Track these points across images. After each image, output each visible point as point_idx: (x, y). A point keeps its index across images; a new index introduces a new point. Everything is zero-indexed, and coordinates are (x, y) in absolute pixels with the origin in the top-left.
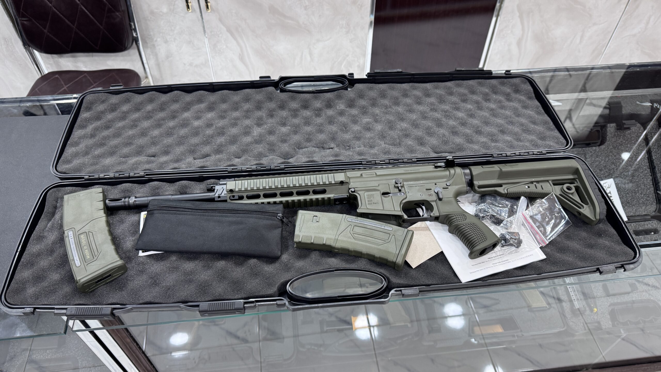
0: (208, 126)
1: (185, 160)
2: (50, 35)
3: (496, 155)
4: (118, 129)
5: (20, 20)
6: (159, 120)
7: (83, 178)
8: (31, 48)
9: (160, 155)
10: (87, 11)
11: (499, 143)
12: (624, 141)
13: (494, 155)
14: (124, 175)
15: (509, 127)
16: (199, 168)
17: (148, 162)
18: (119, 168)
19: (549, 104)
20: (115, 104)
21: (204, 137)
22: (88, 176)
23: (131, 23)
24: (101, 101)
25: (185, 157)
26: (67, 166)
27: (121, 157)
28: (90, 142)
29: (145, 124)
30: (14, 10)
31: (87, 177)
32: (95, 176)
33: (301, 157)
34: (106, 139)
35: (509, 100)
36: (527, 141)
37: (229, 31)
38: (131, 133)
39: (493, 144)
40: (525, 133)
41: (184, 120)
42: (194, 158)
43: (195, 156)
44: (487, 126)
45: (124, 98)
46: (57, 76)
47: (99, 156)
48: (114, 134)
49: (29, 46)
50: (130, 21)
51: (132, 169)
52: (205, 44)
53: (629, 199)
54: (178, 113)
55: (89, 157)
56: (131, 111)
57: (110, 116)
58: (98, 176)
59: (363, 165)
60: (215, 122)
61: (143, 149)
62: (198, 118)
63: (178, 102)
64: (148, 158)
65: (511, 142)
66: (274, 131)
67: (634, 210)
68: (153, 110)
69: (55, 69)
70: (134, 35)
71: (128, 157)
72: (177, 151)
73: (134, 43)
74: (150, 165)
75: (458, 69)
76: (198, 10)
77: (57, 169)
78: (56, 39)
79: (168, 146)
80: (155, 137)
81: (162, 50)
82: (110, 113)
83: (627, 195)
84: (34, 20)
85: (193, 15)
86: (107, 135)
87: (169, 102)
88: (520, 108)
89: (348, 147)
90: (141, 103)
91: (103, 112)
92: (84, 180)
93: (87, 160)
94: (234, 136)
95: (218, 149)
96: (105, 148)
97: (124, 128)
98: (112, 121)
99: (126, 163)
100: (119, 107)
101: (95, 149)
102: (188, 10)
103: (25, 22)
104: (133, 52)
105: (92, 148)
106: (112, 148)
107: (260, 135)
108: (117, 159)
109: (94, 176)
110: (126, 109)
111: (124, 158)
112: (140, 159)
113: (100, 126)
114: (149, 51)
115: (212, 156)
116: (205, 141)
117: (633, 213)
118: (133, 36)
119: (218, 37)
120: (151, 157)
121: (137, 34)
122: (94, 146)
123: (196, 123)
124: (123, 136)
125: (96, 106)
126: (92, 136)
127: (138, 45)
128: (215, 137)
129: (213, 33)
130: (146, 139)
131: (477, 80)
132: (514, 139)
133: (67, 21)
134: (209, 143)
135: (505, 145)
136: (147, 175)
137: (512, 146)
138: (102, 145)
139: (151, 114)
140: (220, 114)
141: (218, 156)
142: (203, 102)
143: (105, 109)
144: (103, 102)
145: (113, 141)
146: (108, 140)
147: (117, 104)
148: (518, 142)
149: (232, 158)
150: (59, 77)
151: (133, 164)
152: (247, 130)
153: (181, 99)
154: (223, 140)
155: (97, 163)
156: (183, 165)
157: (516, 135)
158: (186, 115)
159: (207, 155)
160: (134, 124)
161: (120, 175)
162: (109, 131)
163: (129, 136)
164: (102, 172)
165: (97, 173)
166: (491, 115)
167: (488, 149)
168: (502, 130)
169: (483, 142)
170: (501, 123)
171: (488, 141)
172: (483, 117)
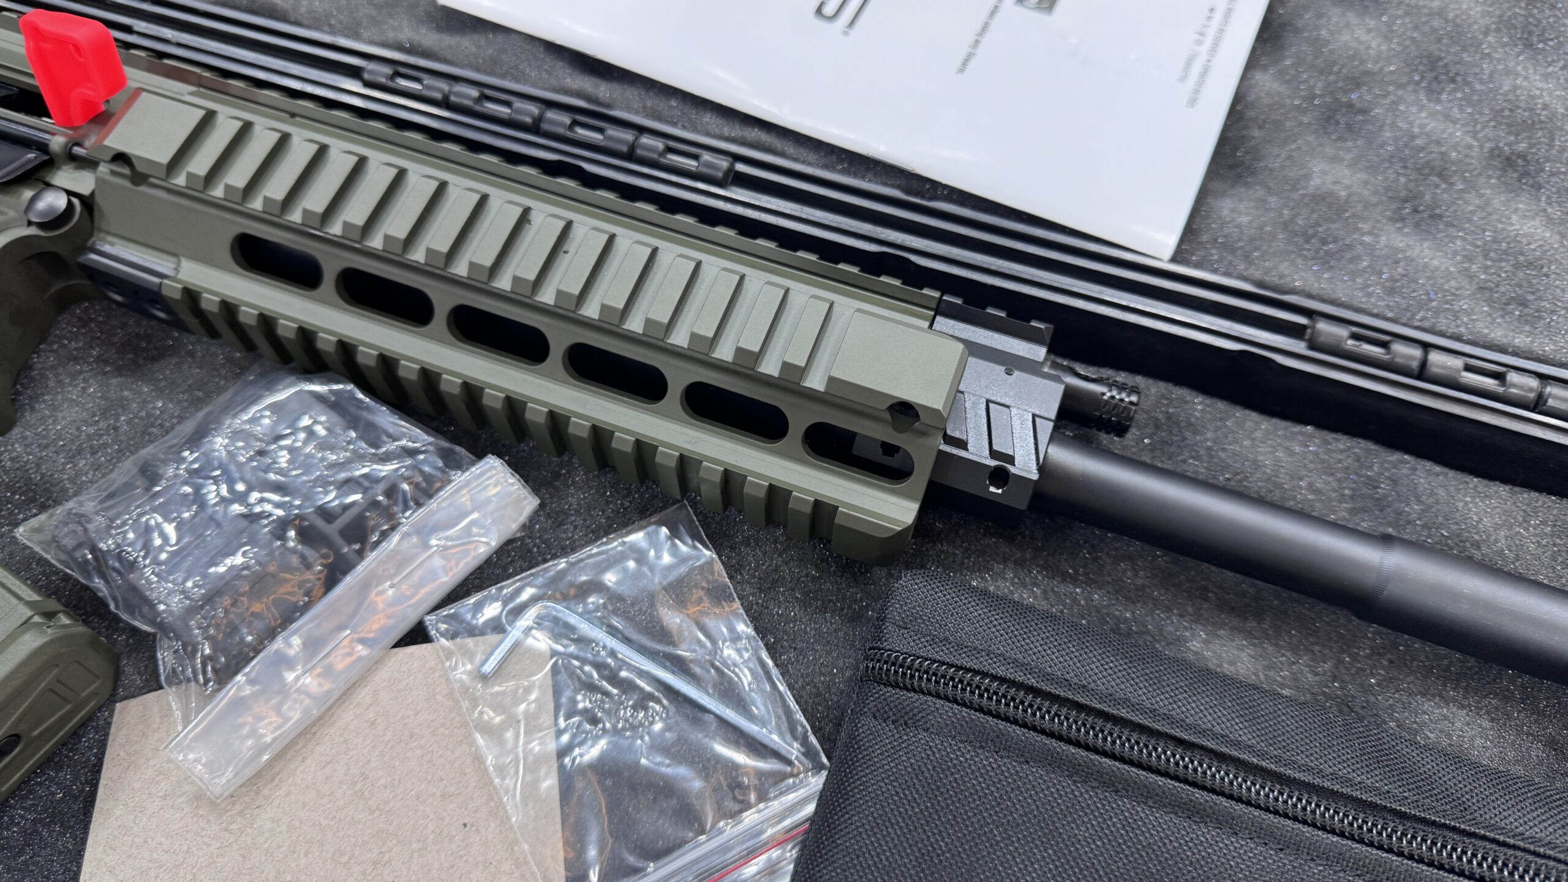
3: (1344, 331)
11: (1439, 247)
44: (1433, 93)
59: (368, 84)
135: (1471, 278)
137: (1524, 304)
166: (1505, 24)
167: (1326, 261)
168: (1519, 156)
169: (1321, 198)
170: (1545, 107)
171: (1367, 205)
172: (1436, 23)
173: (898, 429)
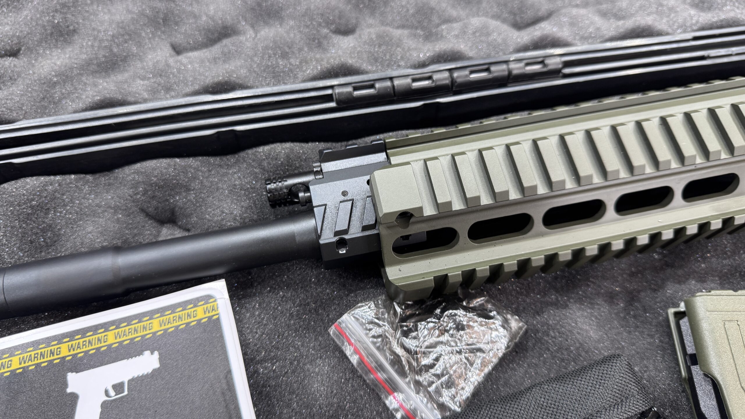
1: (141, 60)
9: (39, 44)
16: (206, 91)
25: (139, 45)
42: (174, 48)
43: (179, 39)
72: (102, 23)
115: (245, 33)
141: (267, 33)
156: (139, 82)
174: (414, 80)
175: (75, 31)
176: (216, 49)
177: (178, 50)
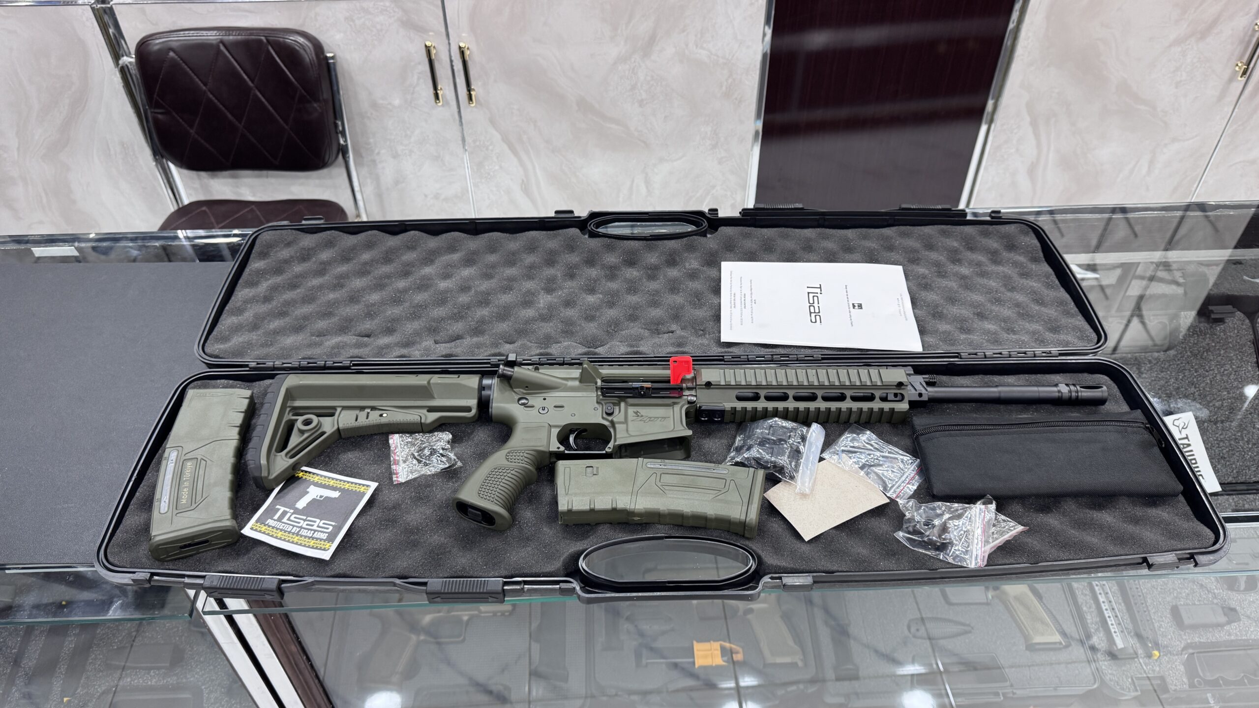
0: (462, 289)
1: (420, 344)
2: (199, 139)
3: (967, 354)
4: (311, 290)
5: (152, 112)
6: (381, 278)
7: (247, 366)
8: (164, 160)
9: (380, 334)
10: (263, 100)
11: (974, 335)
12: (1213, 344)
13: (961, 354)
14: (316, 363)
15: (993, 308)
16: (442, 356)
17: (358, 345)
18: (309, 352)
19: (1068, 271)
20: (309, 249)
21: (455, 308)
22: (255, 363)
23: (337, 122)
24: (286, 244)
25: (421, 338)
26: (222, 346)
27: (312, 335)
28: (263, 308)
29: (358, 283)
30: (143, 96)
31: (253, 365)
32: (267, 363)
33: (618, 346)
34: (289, 305)
35: (996, 261)
36: (1027, 333)
37: (506, 140)
38: (332, 296)
39: (963, 337)
40: (1024, 319)
41: (423, 278)
42: (435, 341)
43: (438, 338)
44: (954, 305)
45: (324, 239)
46: (204, 208)
47: (276, 332)
48: (303, 298)
49: (162, 157)
50: (336, 118)
51: (331, 355)
52: (464, 163)
53: (1225, 451)
54: (413, 267)
55: (260, 332)
56: (335, 261)
57: (298, 269)
58: (272, 363)
59: (725, 362)
60: (474, 284)
61: (352, 324)
62: (446, 276)
63: (416, 249)
64: (358, 338)
65: (995, 333)
66: (574, 301)
67: (1235, 471)
68: (372, 261)
69: (202, 198)
70: (342, 142)
71: (325, 336)
72: (407, 328)
73: (340, 156)
74: (362, 350)
75: (904, 206)
76: (454, 103)
77: (206, 350)
78: (208, 146)
79: (393, 320)
80: (373, 305)
81: (387, 169)
82: (299, 263)
83: (1221, 444)
84: (174, 114)
85: (445, 112)
86: (292, 299)
87: (400, 249)
88: (1016, 277)
89: (702, 332)
90: (353, 249)
91: (286, 262)
92: (248, 369)
93: (255, 337)
94: (504, 307)
95: (476, 328)
96: (287, 319)
97: (321, 287)
98: (303, 276)
99: (321, 345)
100: (314, 254)
101: (270, 321)
102: (436, 103)
103: (160, 116)
104: (336, 172)
105: (264, 318)
106: (299, 319)
107: (551, 307)
108: (306, 339)
109: (265, 364)
110: (327, 257)
111: (317, 336)
112: (345, 340)
113: (280, 284)
114: (364, 171)
115: (466, 339)
116: (455, 314)
117: (1234, 478)
118: (339, 144)
119: (487, 149)
120: (362, 336)
121: (346, 141)
122: (268, 315)
123: (443, 285)
124: (319, 302)
125: (276, 252)
126: (267, 299)
127: (348, 159)
128: (474, 307)
129: (478, 143)
130: (357, 307)
131: (939, 226)
132: (1003, 329)
133: (229, 116)
134: (462, 317)
135: (984, 339)
136: (354, 365)
137: (997, 342)
138: (282, 314)
139: (368, 268)
140: (485, 270)
141: (475, 339)
142: (458, 250)
143: (292, 257)
144: (289, 245)
145: (302, 308)
146: (293, 306)
147: (312, 249)
148: (1009, 334)
149: (500, 343)
150: (207, 210)
151: (333, 348)
152: (527, 299)
153: (420, 244)
154: (487, 313)
155: (271, 344)
156: (417, 352)
157: (1005, 322)
158: (428, 270)
159: (458, 337)
160: (338, 284)
161: (309, 363)
162: (295, 293)
163: (329, 302)
164: (278, 358)
165: (272, 359)
166: (961, 286)
167: (953, 345)
168: (979, 313)
169: (944, 332)
170: (980, 301)
171: (954, 331)
172: (947, 289)
173: (899, 389)
174: (524, 360)
175: (395, 330)
176: (453, 344)
177: (436, 342)
